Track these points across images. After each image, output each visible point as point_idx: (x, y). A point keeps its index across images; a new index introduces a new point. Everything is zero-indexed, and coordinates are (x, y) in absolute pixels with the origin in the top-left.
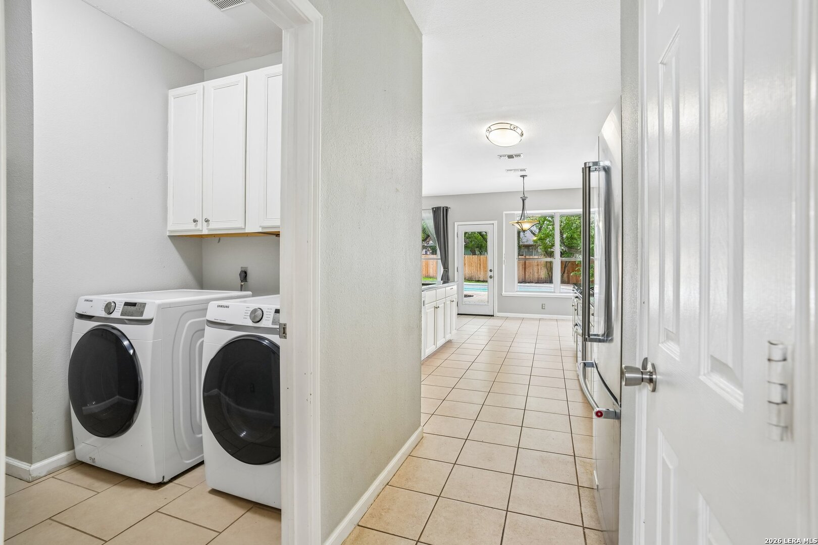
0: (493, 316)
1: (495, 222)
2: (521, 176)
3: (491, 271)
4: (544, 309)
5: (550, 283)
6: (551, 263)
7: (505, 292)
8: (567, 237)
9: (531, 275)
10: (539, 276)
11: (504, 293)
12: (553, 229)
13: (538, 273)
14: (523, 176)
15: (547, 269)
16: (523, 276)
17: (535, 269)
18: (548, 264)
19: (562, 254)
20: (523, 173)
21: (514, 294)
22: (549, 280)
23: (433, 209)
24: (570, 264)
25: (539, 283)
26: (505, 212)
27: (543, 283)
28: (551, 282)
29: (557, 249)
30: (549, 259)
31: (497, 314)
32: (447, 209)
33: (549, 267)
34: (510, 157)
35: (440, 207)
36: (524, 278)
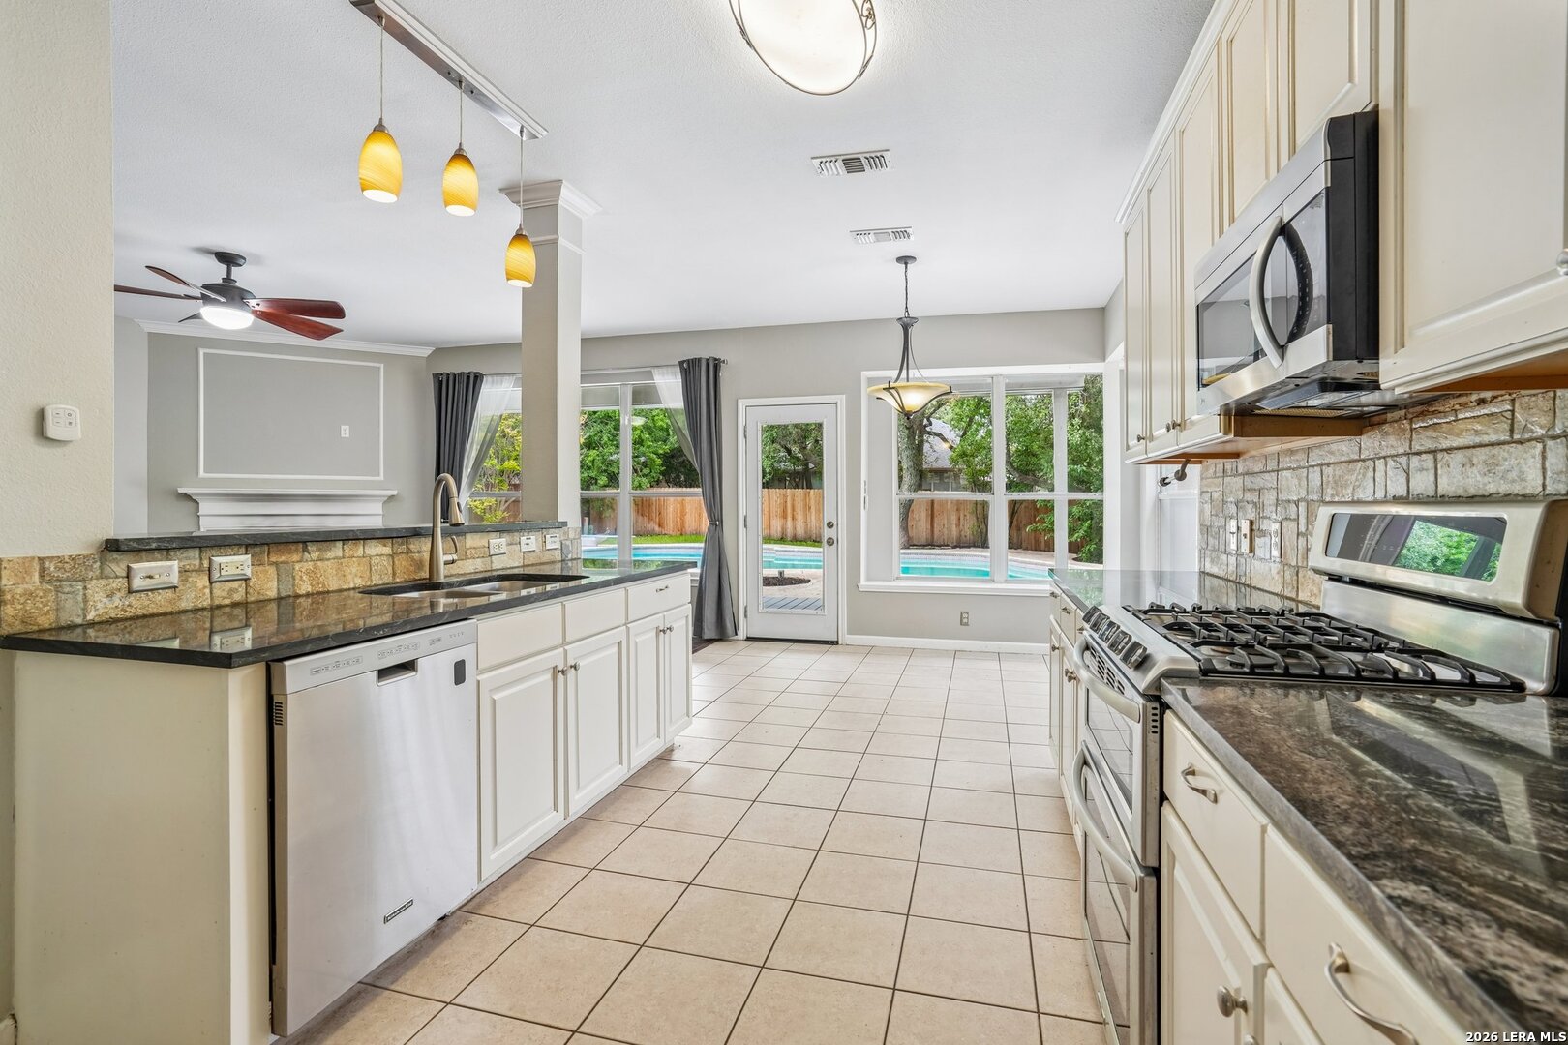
0: (835, 643)
1: (841, 399)
2: (900, 260)
3: (830, 525)
4: (967, 624)
5: (983, 547)
6: (985, 505)
7: (868, 579)
8: (1017, 450)
9: (945, 530)
10: (960, 532)
11: (864, 584)
12: (989, 434)
13: (958, 525)
14: (905, 260)
15: (977, 518)
16: (929, 531)
17: (954, 518)
18: (979, 507)
19: (1009, 486)
20: (903, 247)
21: (889, 587)
22: (981, 541)
23: (681, 363)
24: (1023, 506)
25: (961, 547)
26: (865, 374)
27: (969, 547)
28: (984, 544)
29: (1000, 475)
30: (979, 496)
31: (845, 638)
32: (716, 364)
33: (982, 512)
34: (853, 164)
35: (699, 360)
36: (929, 537)
